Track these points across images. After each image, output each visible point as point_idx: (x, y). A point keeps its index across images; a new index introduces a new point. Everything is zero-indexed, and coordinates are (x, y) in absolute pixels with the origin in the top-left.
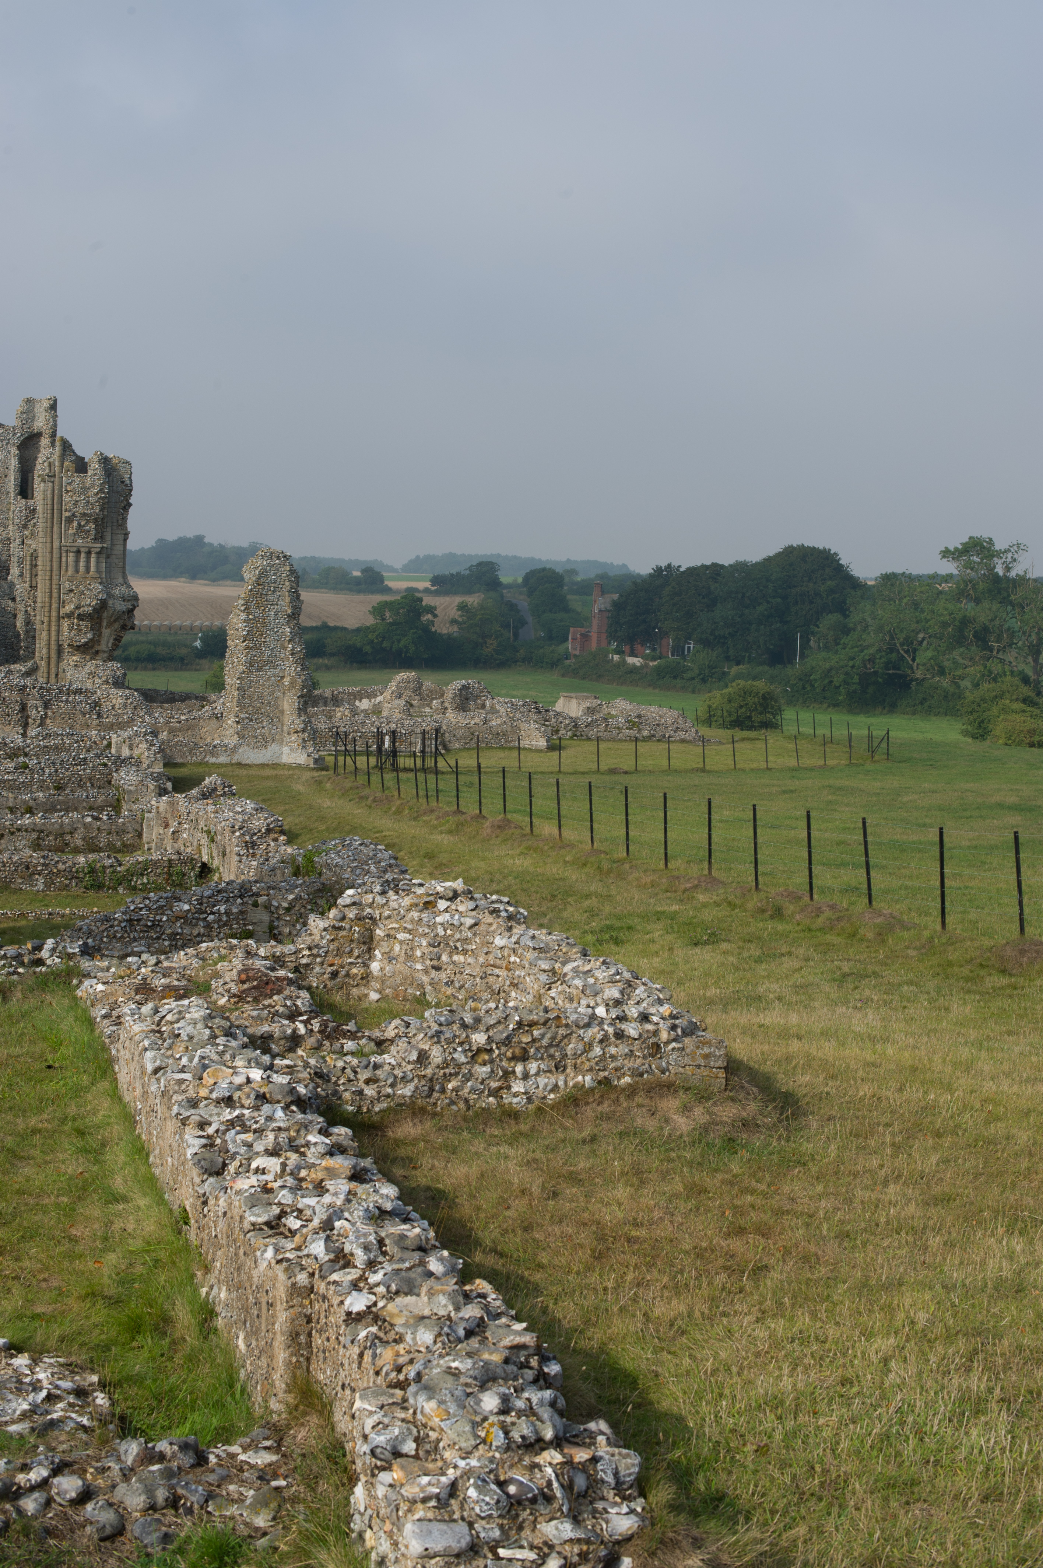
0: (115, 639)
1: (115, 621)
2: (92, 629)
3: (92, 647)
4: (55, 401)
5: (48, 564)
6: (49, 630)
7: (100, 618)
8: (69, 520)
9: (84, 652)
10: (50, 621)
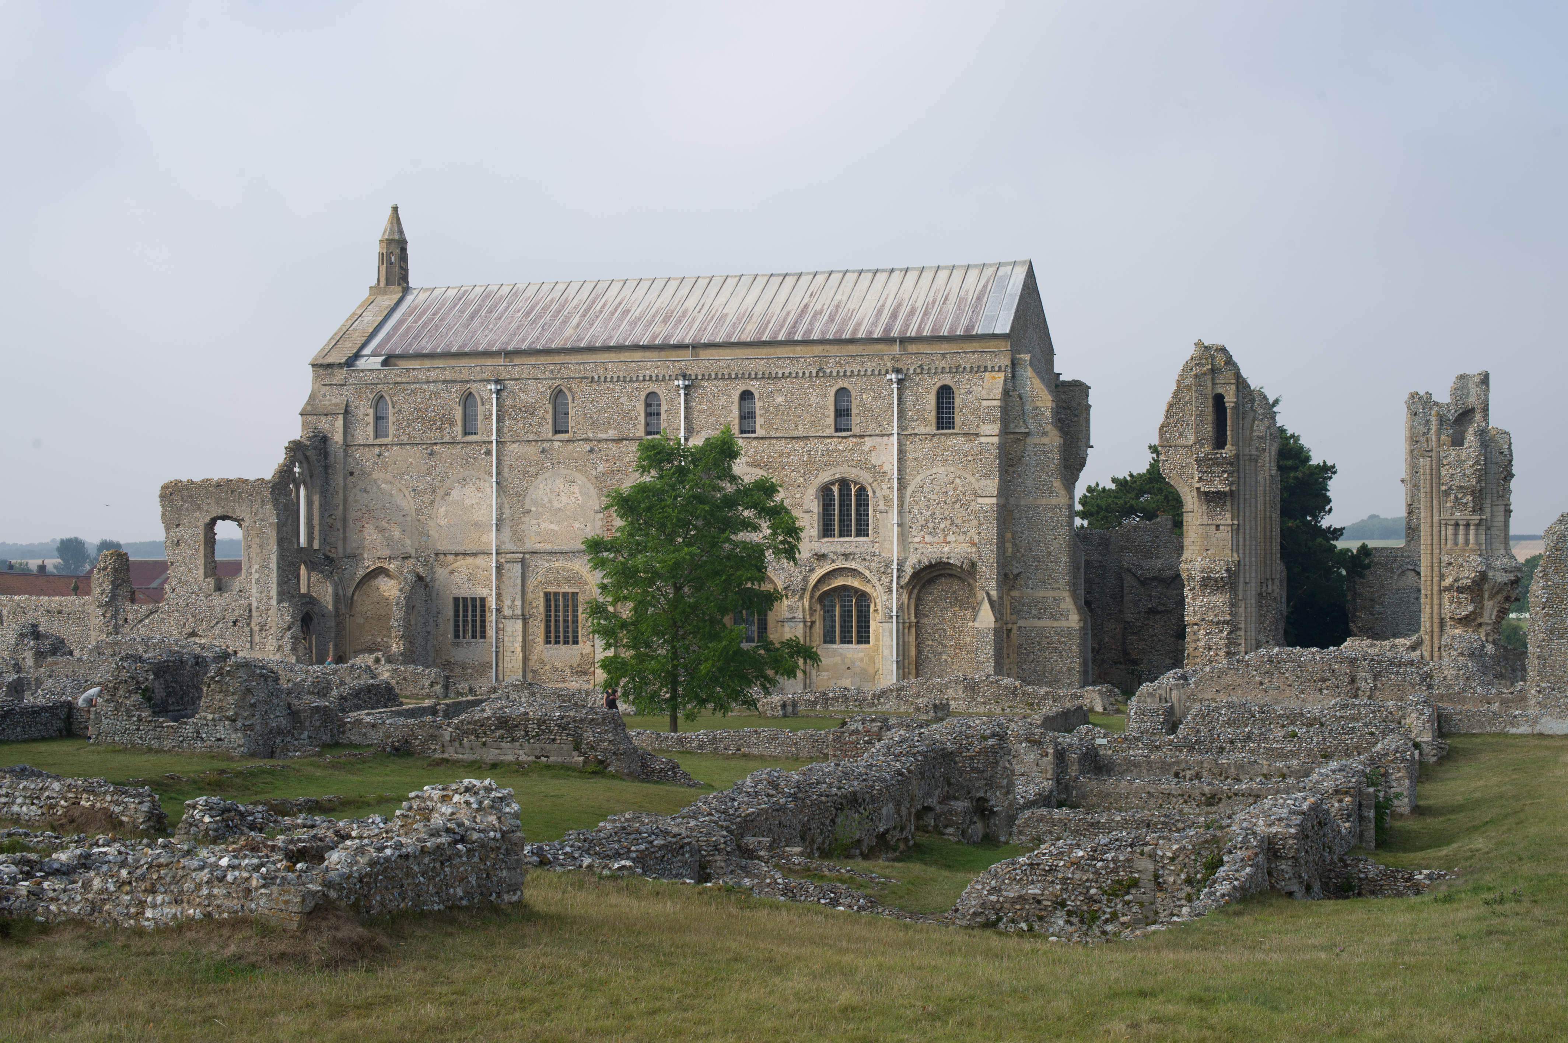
0: (1499, 611)
1: (1498, 593)
2: (1472, 601)
3: (1475, 620)
4: (1487, 376)
5: (1429, 538)
6: (1432, 604)
7: (1481, 590)
8: (1447, 493)
9: (1466, 625)
10: (1432, 595)
